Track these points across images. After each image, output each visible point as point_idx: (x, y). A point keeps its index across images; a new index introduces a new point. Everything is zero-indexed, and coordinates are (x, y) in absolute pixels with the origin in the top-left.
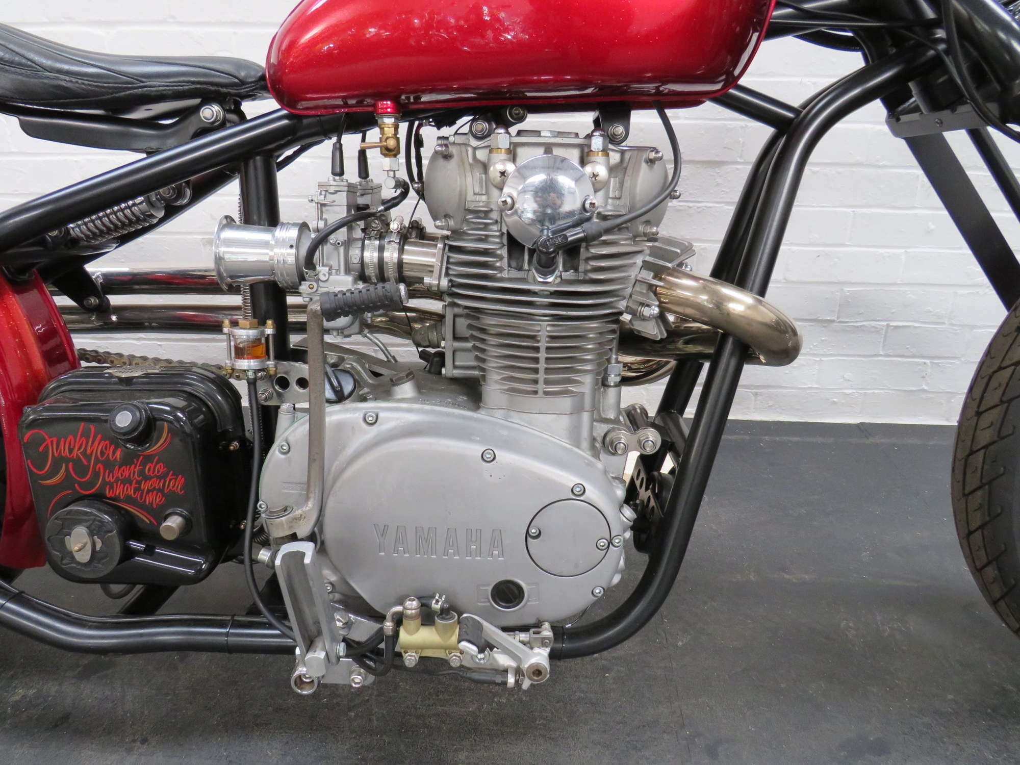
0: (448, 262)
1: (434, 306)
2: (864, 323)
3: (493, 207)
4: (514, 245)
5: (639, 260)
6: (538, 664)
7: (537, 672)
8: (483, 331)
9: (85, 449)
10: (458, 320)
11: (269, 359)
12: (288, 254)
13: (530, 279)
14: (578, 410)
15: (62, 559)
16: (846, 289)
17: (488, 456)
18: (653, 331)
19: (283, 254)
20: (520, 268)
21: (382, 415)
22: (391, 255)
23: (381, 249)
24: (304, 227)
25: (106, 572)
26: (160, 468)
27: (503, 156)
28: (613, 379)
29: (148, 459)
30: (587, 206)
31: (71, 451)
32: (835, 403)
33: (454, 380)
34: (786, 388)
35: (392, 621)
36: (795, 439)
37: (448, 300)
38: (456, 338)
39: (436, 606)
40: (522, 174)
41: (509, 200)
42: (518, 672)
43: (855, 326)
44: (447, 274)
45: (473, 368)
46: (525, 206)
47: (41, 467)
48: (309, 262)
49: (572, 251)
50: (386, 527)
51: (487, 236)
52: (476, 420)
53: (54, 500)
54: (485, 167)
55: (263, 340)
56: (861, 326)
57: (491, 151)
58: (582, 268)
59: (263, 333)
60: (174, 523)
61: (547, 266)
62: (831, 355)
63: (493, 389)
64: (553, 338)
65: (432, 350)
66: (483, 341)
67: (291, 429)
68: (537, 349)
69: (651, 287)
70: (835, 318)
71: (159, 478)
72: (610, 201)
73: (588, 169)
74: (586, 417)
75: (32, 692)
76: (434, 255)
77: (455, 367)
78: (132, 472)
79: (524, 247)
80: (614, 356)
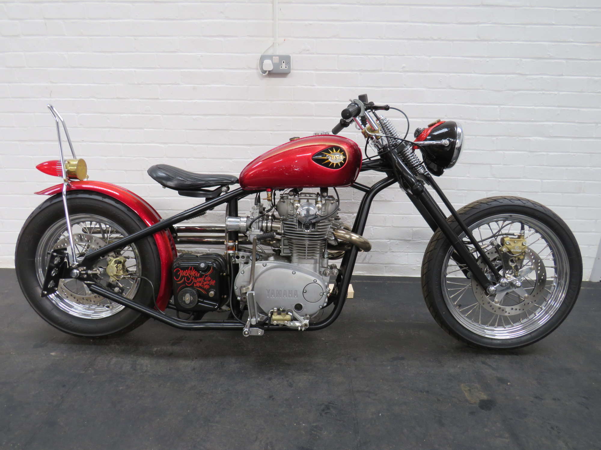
0: (283, 227)
1: (278, 237)
2: (422, 241)
3: (295, 214)
4: (300, 223)
5: (329, 226)
6: (306, 323)
7: (306, 325)
8: (292, 243)
9: (190, 274)
10: (285, 241)
11: (236, 251)
12: (244, 224)
13: (304, 231)
14: (316, 263)
15: (181, 303)
16: (414, 229)
17: (294, 273)
18: (333, 243)
19: (243, 224)
20: (301, 228)
21: (267, 264)
22: (269, 224)
23: (267, 223)
24: (248, 217)
25: (192, 307)
26: (209, 278)
27: (297, 202)
28: (326, 256)
29: (206, 276)
30: (317, 214)
31: (186, 274)
32: (414, 270)
33: (283, 257)
34: (396, 264)
35: (271, 314)
36: (399, 282)
37: (283, 235)
38: (284, 245)
39: (281, 309)
40: (302, 206)
41: (299, 213)
42: (301, 327)
43: (419, 242)
44: (283, 229)
45: (289, 253)
46: (302, 213)
47: (177, 279)
48: (250, 226)
49: (314, 225)
50: (269, 290)
51: (293, 221)
52: (291, 265)
53: (180, 287)
54: (293, 204)
55: (235, 246)
56: (420, 242)
57: (294, 201)
58: (316, 228)
59: (235, 244)
60: (212, 293)
61: (307, 228)
62: (411, 252)
63: (295, 258)
64: (309, 245)
65: (277, 249)
66: (292, 246)
67: (244, 268)
68: (305, 248)
69: (333, 233)
70: (411, 239)
71: (209, 281)
72: (323, 212)
73: (317, 205)
74: (318, 265)
75: (159, 349)
76: (280, 225)
77: (284, 253)
78: (201, 279)
79: (302, 223)
80: (326, 250)
